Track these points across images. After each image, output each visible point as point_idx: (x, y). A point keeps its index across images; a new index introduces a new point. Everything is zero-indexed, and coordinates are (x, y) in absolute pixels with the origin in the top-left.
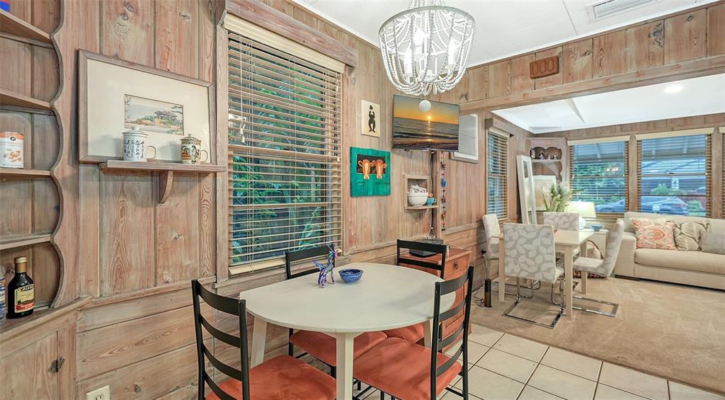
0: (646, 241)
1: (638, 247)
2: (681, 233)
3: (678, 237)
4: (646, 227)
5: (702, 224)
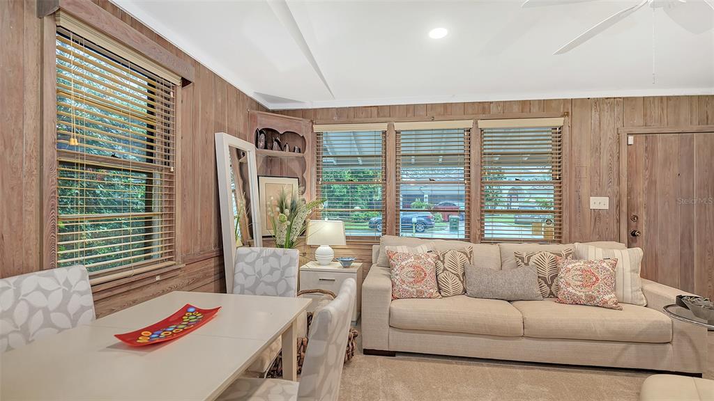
0: (404, 286)
1: (394, 298)
2: (445, 269)
3: (441, 276)
4: (403, 263)
5: (465, 253)
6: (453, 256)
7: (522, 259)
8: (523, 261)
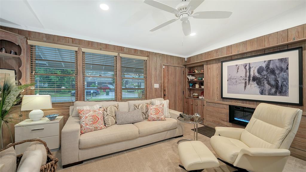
0: (88, 127)
1: (82, 133)
2: (107, 115)
3: (105, 118)
4: (87, 115)
5: (116, 107)
6: (111, 108)
7: (136, 106)
8: (137, 107)
